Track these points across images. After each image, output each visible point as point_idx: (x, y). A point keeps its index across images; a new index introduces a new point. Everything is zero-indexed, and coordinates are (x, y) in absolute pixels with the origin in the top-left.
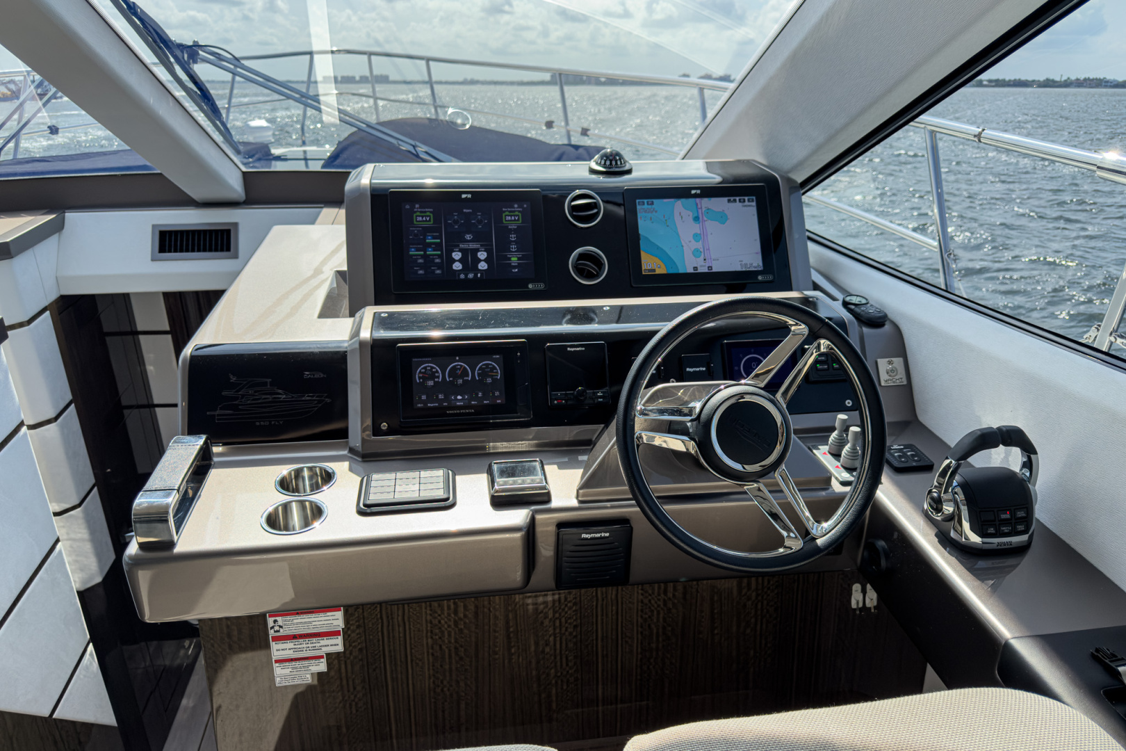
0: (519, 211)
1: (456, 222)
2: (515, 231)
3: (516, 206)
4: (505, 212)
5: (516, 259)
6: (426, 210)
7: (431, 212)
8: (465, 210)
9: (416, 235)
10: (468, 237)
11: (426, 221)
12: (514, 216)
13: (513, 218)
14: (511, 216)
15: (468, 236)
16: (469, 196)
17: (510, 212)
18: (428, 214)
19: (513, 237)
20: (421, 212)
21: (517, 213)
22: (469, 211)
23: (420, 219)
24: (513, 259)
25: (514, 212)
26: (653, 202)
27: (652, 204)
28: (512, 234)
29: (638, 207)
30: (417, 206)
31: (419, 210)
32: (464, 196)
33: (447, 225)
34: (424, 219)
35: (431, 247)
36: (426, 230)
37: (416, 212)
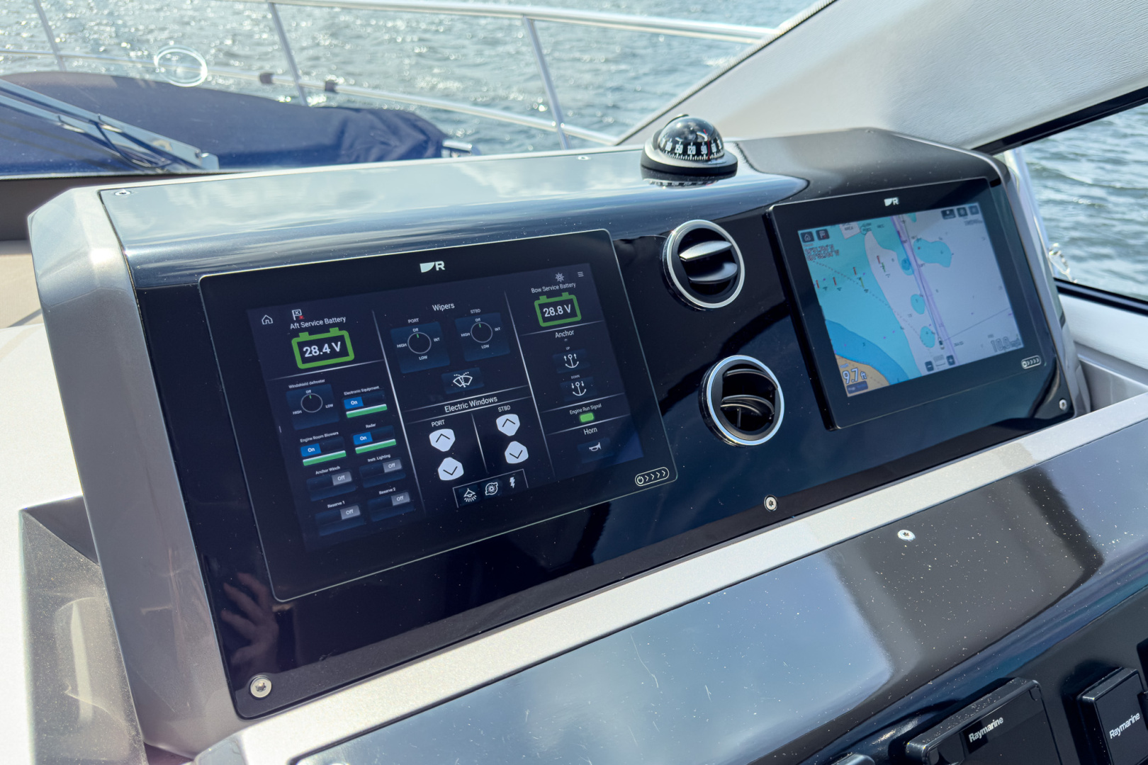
0: (570, 291)
1: (419, 344)
2: (574, 343)
3: (560, 277)
4: (537, 296)
5: (590, 417)
6: (327, 321)
7: (341, 326)
8: (436, 308)
9: (311, 403)
10: (462, 380)
11: (334, 354)
12: (562, 303)
13: (560, 310)
14: (555, 305)
15: (461, 377)
16: (440, 265)
17: (550, 294)
18: (334, 332)
19: (571, 360)
20: (312, 331)
21: (566, 296)
22: (447, 307)
23: (315, 350)
24: (584, 418)
25: (559, 293)
26: (826, 231)
27: (827, 236)
28: (567, 353)
29: (806, 247)
30: (296, 313)
31: (307, 325)
32: (425, 267)
33: (395, 356)
34: (326, 349)
35: (363, 430)
36: (339, 383)
37: (296, 333)
